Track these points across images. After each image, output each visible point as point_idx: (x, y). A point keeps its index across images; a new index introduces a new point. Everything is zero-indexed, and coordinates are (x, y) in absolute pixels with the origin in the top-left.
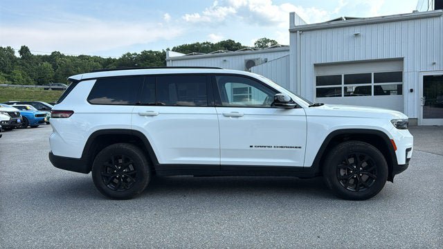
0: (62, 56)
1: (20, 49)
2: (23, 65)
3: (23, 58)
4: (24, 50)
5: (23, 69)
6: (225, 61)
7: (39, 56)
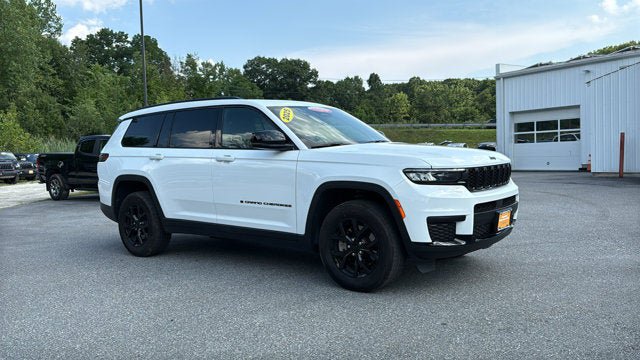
0: (422, 82)
1: (368, 78)
2: (371, 98)
3: (371, 89)
4: (374, 79)
5: (371, 103)
6: (588, 72)
7: (394, 85)
